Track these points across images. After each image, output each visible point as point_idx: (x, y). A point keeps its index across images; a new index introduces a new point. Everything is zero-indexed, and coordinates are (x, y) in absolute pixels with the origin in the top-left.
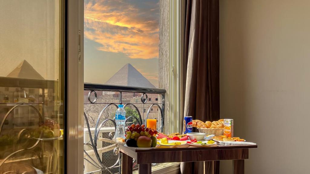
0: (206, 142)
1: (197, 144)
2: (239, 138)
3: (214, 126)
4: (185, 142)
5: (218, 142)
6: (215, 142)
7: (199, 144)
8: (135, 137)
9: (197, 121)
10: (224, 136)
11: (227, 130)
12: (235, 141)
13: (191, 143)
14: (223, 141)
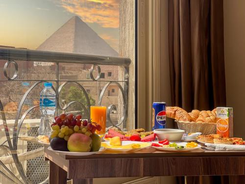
0: (184, 144)
1: (169, 147)
2: (241, 139)
3: (202, 119)
4: (148, 145)
5: (203, 145)
6: (198, 145)
7: (172, 147)
8: (65, 135)
9: (176, 108)
10: (217, 136)
11: (221, 125)
12: (234, 144)
13: (159, 146)
14: (213, 143)
